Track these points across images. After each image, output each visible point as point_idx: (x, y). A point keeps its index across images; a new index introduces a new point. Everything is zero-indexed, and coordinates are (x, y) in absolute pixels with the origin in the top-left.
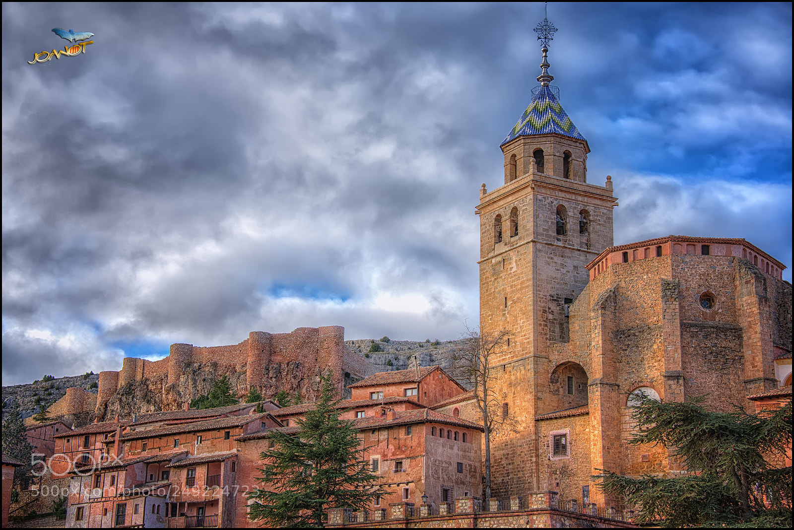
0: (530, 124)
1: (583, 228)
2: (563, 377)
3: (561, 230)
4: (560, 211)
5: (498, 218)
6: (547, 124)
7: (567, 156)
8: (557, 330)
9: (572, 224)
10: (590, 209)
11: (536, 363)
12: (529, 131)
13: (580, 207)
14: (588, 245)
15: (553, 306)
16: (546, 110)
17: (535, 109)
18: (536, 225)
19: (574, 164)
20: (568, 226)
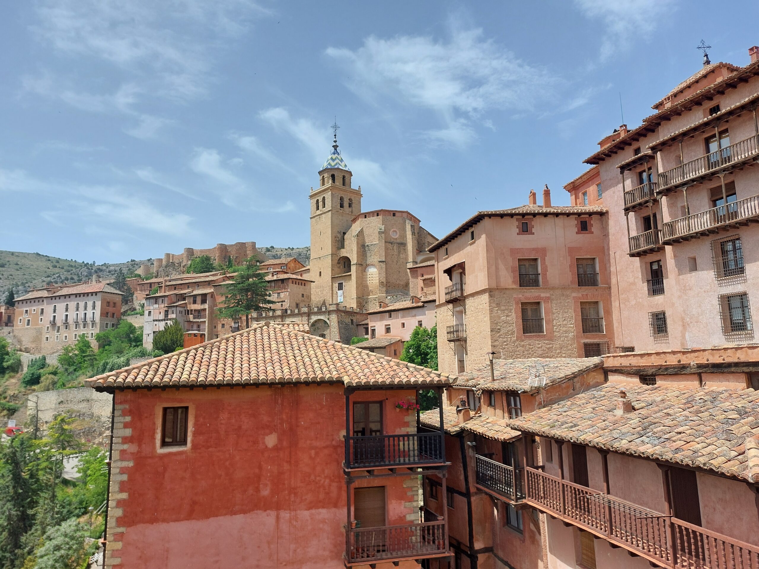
0: (329, 164)
1: (350, 206)
2: (342, 262)
3: (342, 206)
4: (342, 199)
5: (318, 201)
6: (336, 164)
7: (344, 177)
8: (340, 244)
9: (346, 204)
10: (353, 198)
11: (332, 257)
12: (329, 167)
13: (349, 198)
14: (352, 212)
15: (339, 235)
16: (336, 159)
17: (332, 159)
18: (332, 204)
19: (347, 181)
20: (344, 205)
